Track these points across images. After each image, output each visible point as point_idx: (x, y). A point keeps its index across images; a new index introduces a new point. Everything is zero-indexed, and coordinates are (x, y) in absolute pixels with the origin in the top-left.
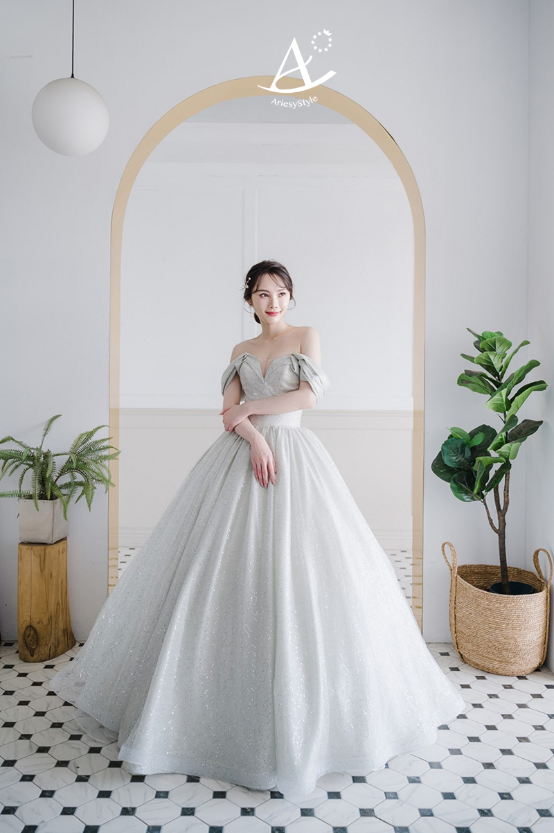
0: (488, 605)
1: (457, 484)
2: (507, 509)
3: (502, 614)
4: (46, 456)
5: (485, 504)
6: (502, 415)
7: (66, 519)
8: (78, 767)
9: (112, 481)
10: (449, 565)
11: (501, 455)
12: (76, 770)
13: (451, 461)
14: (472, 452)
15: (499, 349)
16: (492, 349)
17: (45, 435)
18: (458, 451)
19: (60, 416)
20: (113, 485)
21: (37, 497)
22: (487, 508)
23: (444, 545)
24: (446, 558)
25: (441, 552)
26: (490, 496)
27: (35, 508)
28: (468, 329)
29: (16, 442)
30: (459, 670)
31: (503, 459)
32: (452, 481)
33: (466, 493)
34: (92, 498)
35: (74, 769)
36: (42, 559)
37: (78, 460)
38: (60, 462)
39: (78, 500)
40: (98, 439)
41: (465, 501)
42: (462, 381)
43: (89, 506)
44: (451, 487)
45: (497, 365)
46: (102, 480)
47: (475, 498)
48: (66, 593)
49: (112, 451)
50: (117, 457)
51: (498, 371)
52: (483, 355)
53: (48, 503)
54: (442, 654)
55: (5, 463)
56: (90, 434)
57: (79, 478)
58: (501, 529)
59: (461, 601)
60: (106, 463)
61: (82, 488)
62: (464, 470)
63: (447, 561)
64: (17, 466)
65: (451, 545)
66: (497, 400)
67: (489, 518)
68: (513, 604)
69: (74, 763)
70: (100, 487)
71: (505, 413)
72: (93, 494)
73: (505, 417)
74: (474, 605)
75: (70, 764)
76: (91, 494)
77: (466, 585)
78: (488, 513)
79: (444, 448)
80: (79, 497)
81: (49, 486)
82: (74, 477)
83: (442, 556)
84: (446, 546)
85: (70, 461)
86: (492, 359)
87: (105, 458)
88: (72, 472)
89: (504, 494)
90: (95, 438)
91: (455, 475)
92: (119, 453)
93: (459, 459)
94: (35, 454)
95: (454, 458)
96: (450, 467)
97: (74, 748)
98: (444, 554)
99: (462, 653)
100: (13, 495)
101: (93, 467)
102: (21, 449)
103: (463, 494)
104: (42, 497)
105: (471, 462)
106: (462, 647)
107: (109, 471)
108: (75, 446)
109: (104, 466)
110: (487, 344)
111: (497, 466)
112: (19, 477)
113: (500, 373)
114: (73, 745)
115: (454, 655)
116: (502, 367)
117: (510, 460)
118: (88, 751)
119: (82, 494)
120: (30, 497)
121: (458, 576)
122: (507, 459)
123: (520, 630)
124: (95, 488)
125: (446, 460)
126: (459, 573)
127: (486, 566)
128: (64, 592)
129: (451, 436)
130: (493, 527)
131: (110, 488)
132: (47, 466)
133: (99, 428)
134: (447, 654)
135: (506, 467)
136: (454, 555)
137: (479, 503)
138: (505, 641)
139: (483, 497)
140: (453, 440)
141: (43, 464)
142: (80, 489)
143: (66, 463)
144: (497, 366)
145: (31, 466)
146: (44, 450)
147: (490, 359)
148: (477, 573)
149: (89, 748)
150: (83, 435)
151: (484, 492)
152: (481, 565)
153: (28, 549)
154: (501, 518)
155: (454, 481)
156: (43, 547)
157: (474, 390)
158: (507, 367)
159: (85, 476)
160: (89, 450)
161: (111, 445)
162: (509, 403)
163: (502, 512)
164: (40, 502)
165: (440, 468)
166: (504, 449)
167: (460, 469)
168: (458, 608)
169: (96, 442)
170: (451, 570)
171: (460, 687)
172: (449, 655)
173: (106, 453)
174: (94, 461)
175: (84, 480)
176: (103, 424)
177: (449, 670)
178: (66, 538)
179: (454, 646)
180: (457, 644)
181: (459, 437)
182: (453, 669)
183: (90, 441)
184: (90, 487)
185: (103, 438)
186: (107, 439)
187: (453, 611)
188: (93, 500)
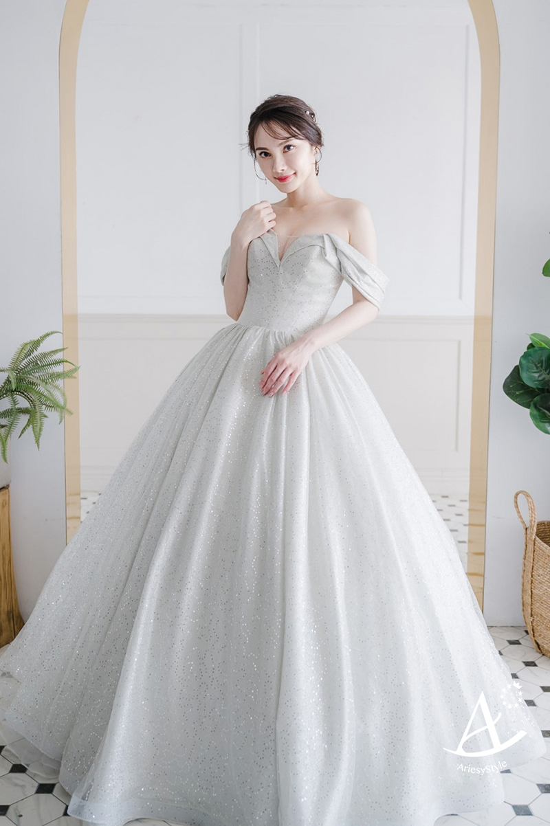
1: (539, 410)
7: (5, 460)
8: (21, 816)
9: (68, 406)
10: (523, 522)
12: (18, 821)
13: (531, 378)
18: (542, 366)
20: (71, 413)
23: (517, 494)
24: (519, 512)
25: (514, 503)
30: (535, 665)
32: (532, 406)
34: (40, 430)
35: (14, 818)
37: (19, 380)
39: (22, 432)
40: (48, 350)
43: (37, 441)
44: (532, 415)
46: (54, 406)
48: (10, 561)
49: (68, 367)
50: (74, 375)
54: (511, 643)
56: (36, 344)
57: (23, 403)
59: (541, 572)
60: (60, 382)
61: (27, 417)
63: (520, 517)
65: (527, 495)
69: (16, 809)
70: (52, 416)
72: (41, 425)
75: (11, 810)
76: (39, 424)
79: (524, 362)
80: (24, 429)
82: (15, 403)
83: (515, 510)
84: (520, 495)
85: (8, 381)
87: (58, 376)
88: (12, 395)
90: (42, 349)
91: (535, 399)
92: (76, 370)
93: (543, 376)
95: (536, 375)
96: (528, 387)
97: (16, 785)
98: (517, 507)
99: (539, 642)
101: (41, 388)
103: (547, 425)
106: (540, 635)
107: (64, 395)
108: (17, 360)
109: (57, 387)
114: (16, 781)
115: (527, 642)
118: (35, 789)
119: (28, 425)
121: (537, 538)
124: (45, 416)
125: (525, 376)
126: (537, 535)
128: (7, 562)
129: (531, 346)
131: (67, 416)
133: (48, 335)
134: (517, 643)
136: (532, 509)
140: (536, 351)
142: (24, 419)
149: (37, 785)
150: (26, 344)
155: (536, 407)
159: (31, 401)
160: (36, 365)
161: (65, 359)
165: (516, 387)
167: (542, 390)
168: (536, 583)
169: (45, 355)
170: (526, 529)
171: (541, 691)
172: (520, 644)
173: (58, 369)
174: (43, 381)
175: (29, 406)
176: (53, 330)
177: (523, 665)
178: (8, 486)
179: (527, 632)
180: (533, 630)
181: (544, 345)
182: (528, 664)
183: (36, 353)
184: (38, 415)
185: (54, 349)
186: (60, 350)
187: (528, 586)
188: (42, 433)
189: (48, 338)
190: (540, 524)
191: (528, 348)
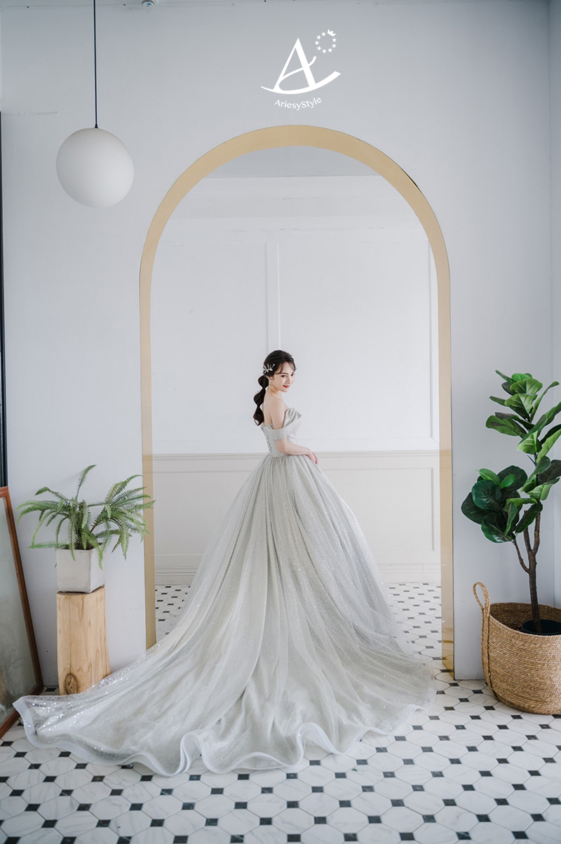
0: (523, 645)
1: (488, 525)
2: (537, 549)
3: (537, 654)
4: (82, 506)
5: (516, 545)
6: (532, 456)
7: (102, 568)
9: (147, 529)
10: (481, 605)
11: (532, 496)
13: (482, 503)
14: (502, 493)
15: (529, 391)
16: (523, 391)
17: (80, 485)
18: (488, 493)
19: (94, 466)
20: (149, 534)
21: (73, 547)
22: (517, 548)
23: (475, 585)
24: (477, 597)
25: (473, 592)
26: (520, 537)
27: (72, 558)
28: (497, 372)
29: (53, 492)
30: (494, 709)
31: (535, 500)
32: (483, 522)
33: (497, 534)
34: (127, 547)
36: (81, 608)
37: (113, 510)
38: (95, 512)
39: (114, 548)
40: (132, 489)
41: (496, 542)
42: (491, 423)
43: (125, 555)
44: (482, 528)
45: (528, 406)
46: (137, 528)
47: (506, 539)
48: (105, 639)
49: (147, 500)
50: (152, 506)
51: (528, 412)
52: (514, 398)
53: (85, 552)
54: (475, 692)
55: (42, 514)
56: (124, 484)
57: (114, 527)
58: (532, 568)
59: (494, 640)
60: (141, 512)
61: (118, 536)
62: (494, 512)
63: (479, 601)
64: (54, 517)
65: (482, 586)
66: (528, 442)
67: (520, 558)
68: (548, 644)
70: (135, 536)
71: (535, 454)
72: (128, 543)
73: (536, 458)
74: (509, 646)
76: (125, 542)
77: (500, 625)
78: (519, 554)
79: (475, 490)
80: (116, 546)
81: (85, 536)
82: (108, 526)
83: (474, 596)
84: (477, 586)
85: (105, 511)
86: (523, 401)
87: (140, 507)
88: (107, 521)
89: (535, 534)
90: (128, 488)
91: (484, 517)
92: (153, 502)
93: (490, 500)
94: (71, 505)
95: (485, 500)
96: (480, 509)
98: (475, 594)
99: (496, 692)
100: (50, 546)
102: (57, 500)
103: (494, 536)
104: (79, 546)
105: (502, 503)
106: (496, 686)
107: (143, 520)
108: (111, 496)
109: (139, 515)
110: (515, 386)
111: (527, 507)
112: (56, 527)
113: (530, 415)
115: (487, 692)
116: (532, 408)
117: (541, 501)
119: (118, 543)
120: (67, 547)
121: (491, 616)
122: (538, 500)
123: (556, 670)
124: (130, 536)
125: (476, 501)
126: (491, 613)
127: (516, 604)
128: (103, 639)
129: (480, 479)
130: (524, 567)
131: (146, 536)
132: (82, 517)
133: (132, 477)
134: (479, 692)
135: (537, 508)
136: (486, 596)
137: (510, 544)
138: (542, 681)
139: (514, 537)
140: (483, 482)
141: (78, 514)
142: (115, 538)
143: (102, 513)
144: (528, 408)
145: (68, 516)
146: (80, 501)
147: (521, 401)
148: (507, 611)
150: (116, 485)
151: (514, 532)
152: (510, 604)
153: (66, 598)
154: (531, 557)
155: (485, 522)
156: (81, 596)
157: (503, 432)
158: (536, 408)
159: (120, 525)
160: (123, 500)
161: (145, 494)
162: (540, 444)
163: (532, 553)
164: (77, 552)
165: (471, 509)
166: (536, 491)
167: (490, 511)
168: (491, 648)
169: (131, 492)
170: (483, 609)
171: (498, 728)
172: (482, 693)
173: (140, 502)
174: (129, 511)
175: (118, 528)
176: (136, 474)
177: (484, 709)
178: (104, 586)
179: (486, 683)
180: (491, 682)
181: (489, 478)
182: (488, 708)
183: (124, 491)
184: (125, 536)
185: (137, 488)
186: (141, 489)
187: (486, 651)
188: (128, 549)
189: (132, 480)
190: (492, 606)
191: (478, 480)
